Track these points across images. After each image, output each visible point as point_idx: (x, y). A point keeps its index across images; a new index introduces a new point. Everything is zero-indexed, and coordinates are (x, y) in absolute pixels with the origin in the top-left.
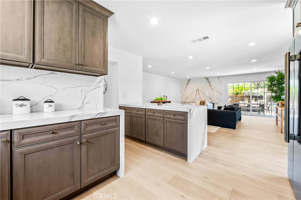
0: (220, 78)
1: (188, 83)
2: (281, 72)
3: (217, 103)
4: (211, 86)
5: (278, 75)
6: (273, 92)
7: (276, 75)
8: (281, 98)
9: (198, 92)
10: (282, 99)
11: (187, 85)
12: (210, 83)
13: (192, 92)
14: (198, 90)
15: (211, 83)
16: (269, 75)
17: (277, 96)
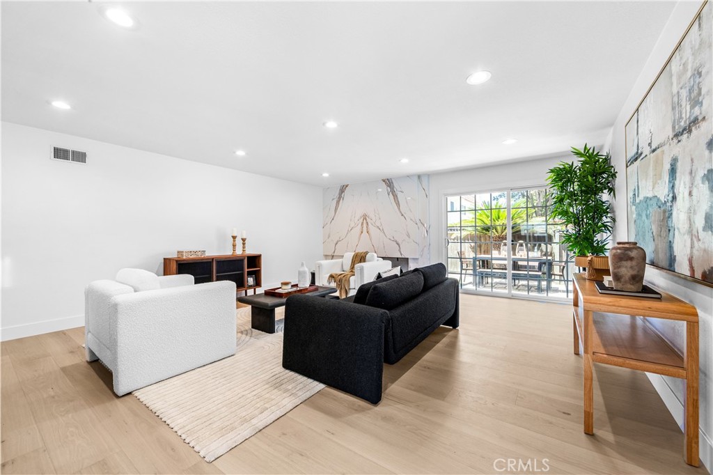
0: (425, 180)
1: (340, 198)
2: (591, 151)
3: (417, 259)
4: (398, 204)
5: (583, 159)
6: (568, 222)
7: (577, 162)
8: (593, 241)
9: (365, 225)
10: (598, 244)
11: (338, 202)
12: (395, 196)
13: (352, 226)
14: (365, 217)
15: (400, 195)
16: (557, 164)
17: (579, 234)
